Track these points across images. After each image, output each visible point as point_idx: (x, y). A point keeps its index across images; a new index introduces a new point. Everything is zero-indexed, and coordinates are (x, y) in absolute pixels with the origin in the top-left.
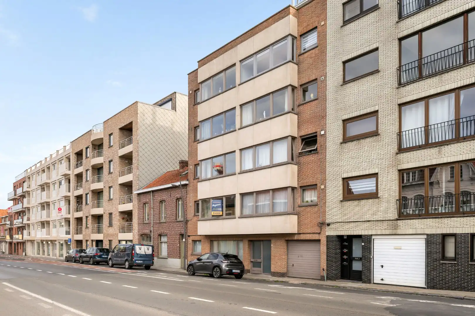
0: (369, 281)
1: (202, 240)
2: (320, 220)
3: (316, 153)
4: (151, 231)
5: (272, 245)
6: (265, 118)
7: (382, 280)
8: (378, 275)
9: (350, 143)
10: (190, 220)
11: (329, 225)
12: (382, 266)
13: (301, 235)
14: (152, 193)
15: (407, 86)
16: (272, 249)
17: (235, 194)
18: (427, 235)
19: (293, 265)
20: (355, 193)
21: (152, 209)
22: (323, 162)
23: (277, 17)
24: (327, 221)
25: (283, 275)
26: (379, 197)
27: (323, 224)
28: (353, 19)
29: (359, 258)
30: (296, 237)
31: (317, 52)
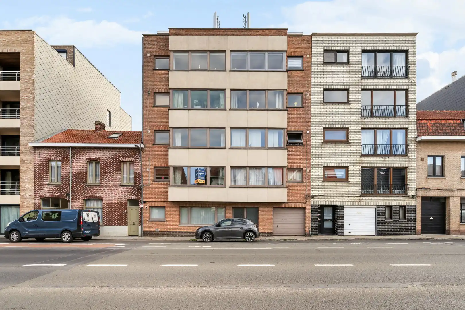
0: (342, 234)
1: (166, 207)
2: (307, 194)
3: (302, 146)
4: (68, 195)
5: (260, 211)
6: (258, 108)
7: (350, 232)
8: (347, 230)
9: (330, 144)
10: (147, 186)
11: (313, 197)
12: (350, 224)
13: (289, 204)
14: (72, 149)
15: (367, 119)
16: (260, 214)
17: (225, 166)
18: (377, 205)
19: (278, 226)
20: (338, 178)
21: (71, 168)
22: (308, 154)
23: (274, 32)
24: (312, 194)
25: (271, 234)
26: (349, 182)
27: (307, 197)
28: (334, 64)
29: (330, 220)
30: (284, 206)
31: (303, 74)
